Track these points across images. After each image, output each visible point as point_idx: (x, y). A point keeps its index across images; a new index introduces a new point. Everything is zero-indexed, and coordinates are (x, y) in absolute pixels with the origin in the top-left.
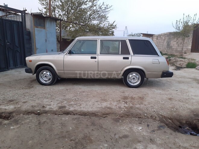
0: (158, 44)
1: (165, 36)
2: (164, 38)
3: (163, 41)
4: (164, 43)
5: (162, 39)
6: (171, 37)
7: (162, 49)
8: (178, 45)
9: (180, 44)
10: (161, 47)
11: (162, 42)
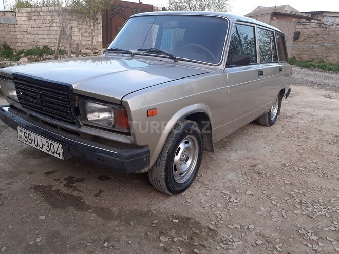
0: (36, 29)
1: (52, 14)
2: (49, 18)
3: (49, 25)
4: (53, 29)
5: (45, 20)
6: (68, 17)
7: (47, 40)
8: (82, 34)
9: (86, 32)
10: (45, 37)
11: (46, 25)
